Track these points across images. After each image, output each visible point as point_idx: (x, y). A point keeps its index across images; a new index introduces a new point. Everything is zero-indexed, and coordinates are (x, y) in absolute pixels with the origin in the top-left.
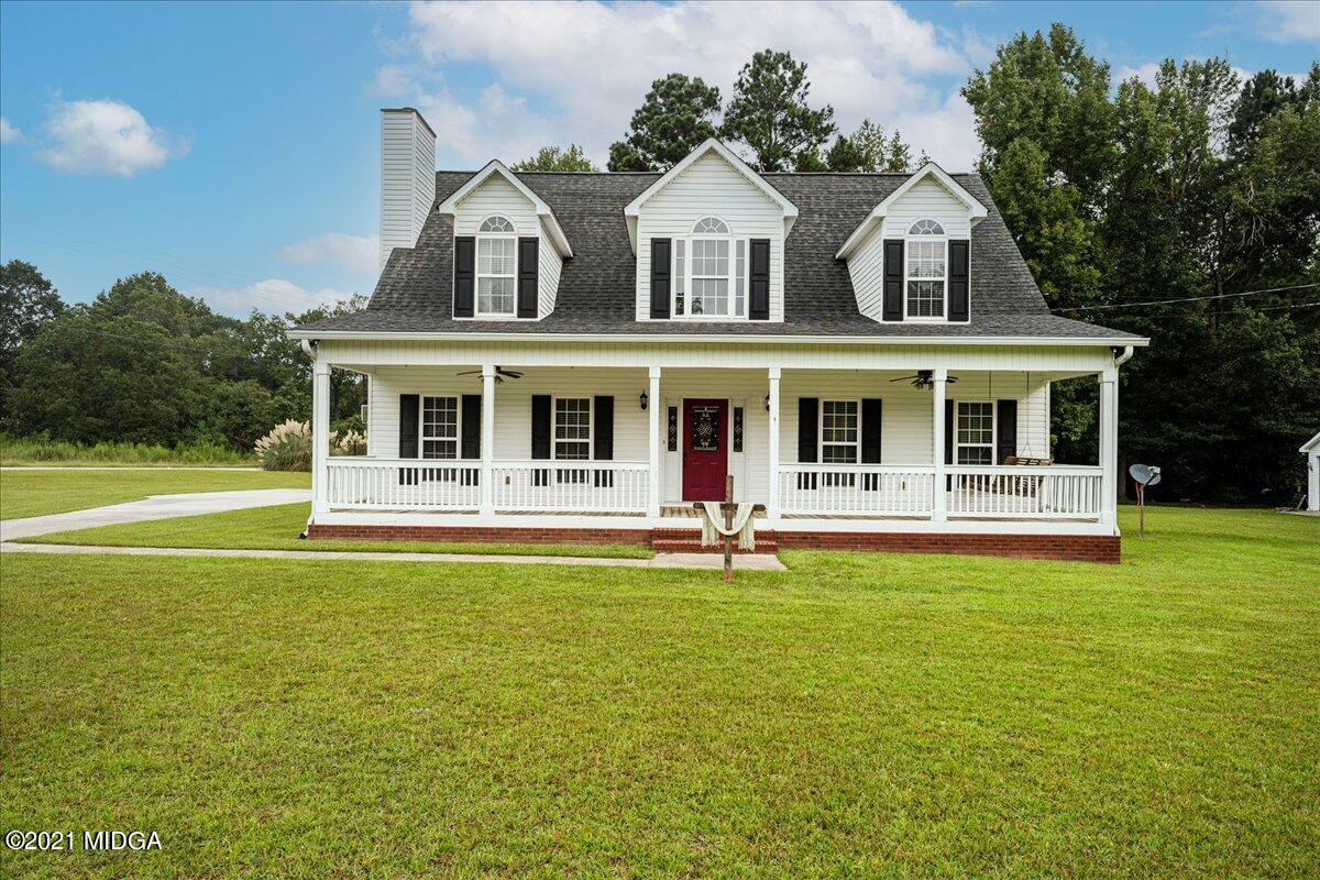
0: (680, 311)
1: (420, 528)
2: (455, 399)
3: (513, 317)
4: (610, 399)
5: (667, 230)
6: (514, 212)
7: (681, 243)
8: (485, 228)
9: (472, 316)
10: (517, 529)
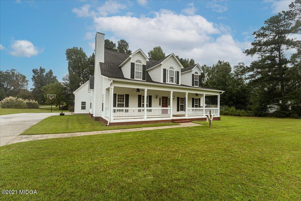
0: (167, 82)
1: (134, 122)
2: (124, 95)
3: (141, 80)
4: (151, 96)
5: (166, 67)
6: (142, 60)
7: (168, 70)
8: (136, 62)
9: (134, 79)
10: (151, 121)
